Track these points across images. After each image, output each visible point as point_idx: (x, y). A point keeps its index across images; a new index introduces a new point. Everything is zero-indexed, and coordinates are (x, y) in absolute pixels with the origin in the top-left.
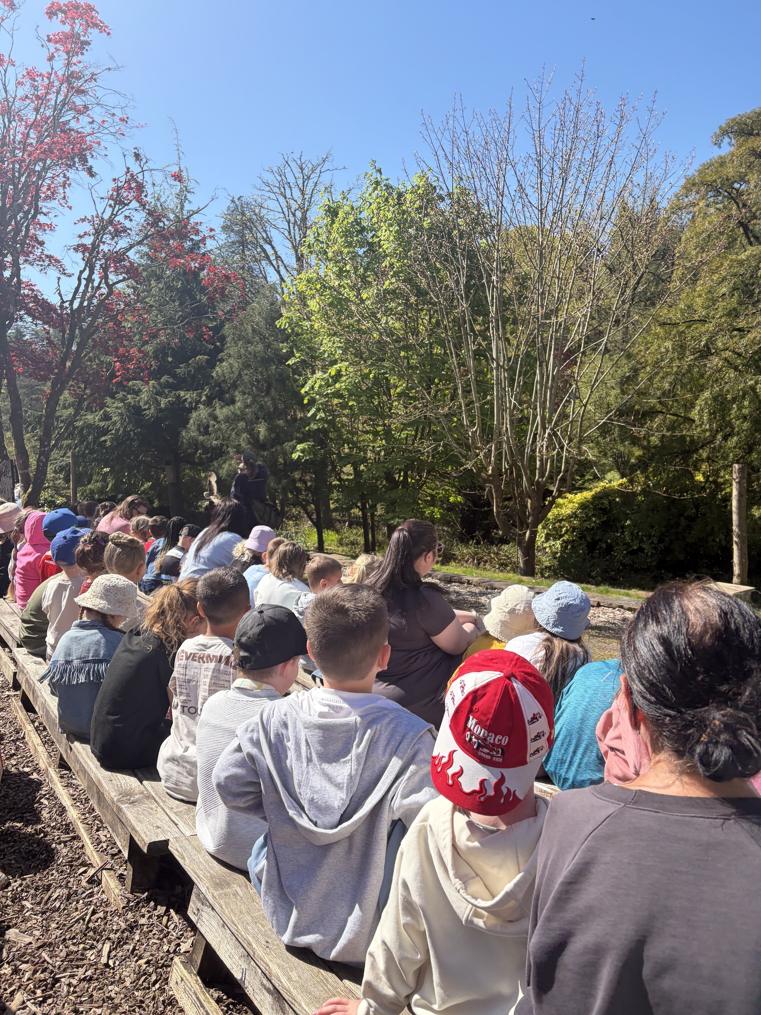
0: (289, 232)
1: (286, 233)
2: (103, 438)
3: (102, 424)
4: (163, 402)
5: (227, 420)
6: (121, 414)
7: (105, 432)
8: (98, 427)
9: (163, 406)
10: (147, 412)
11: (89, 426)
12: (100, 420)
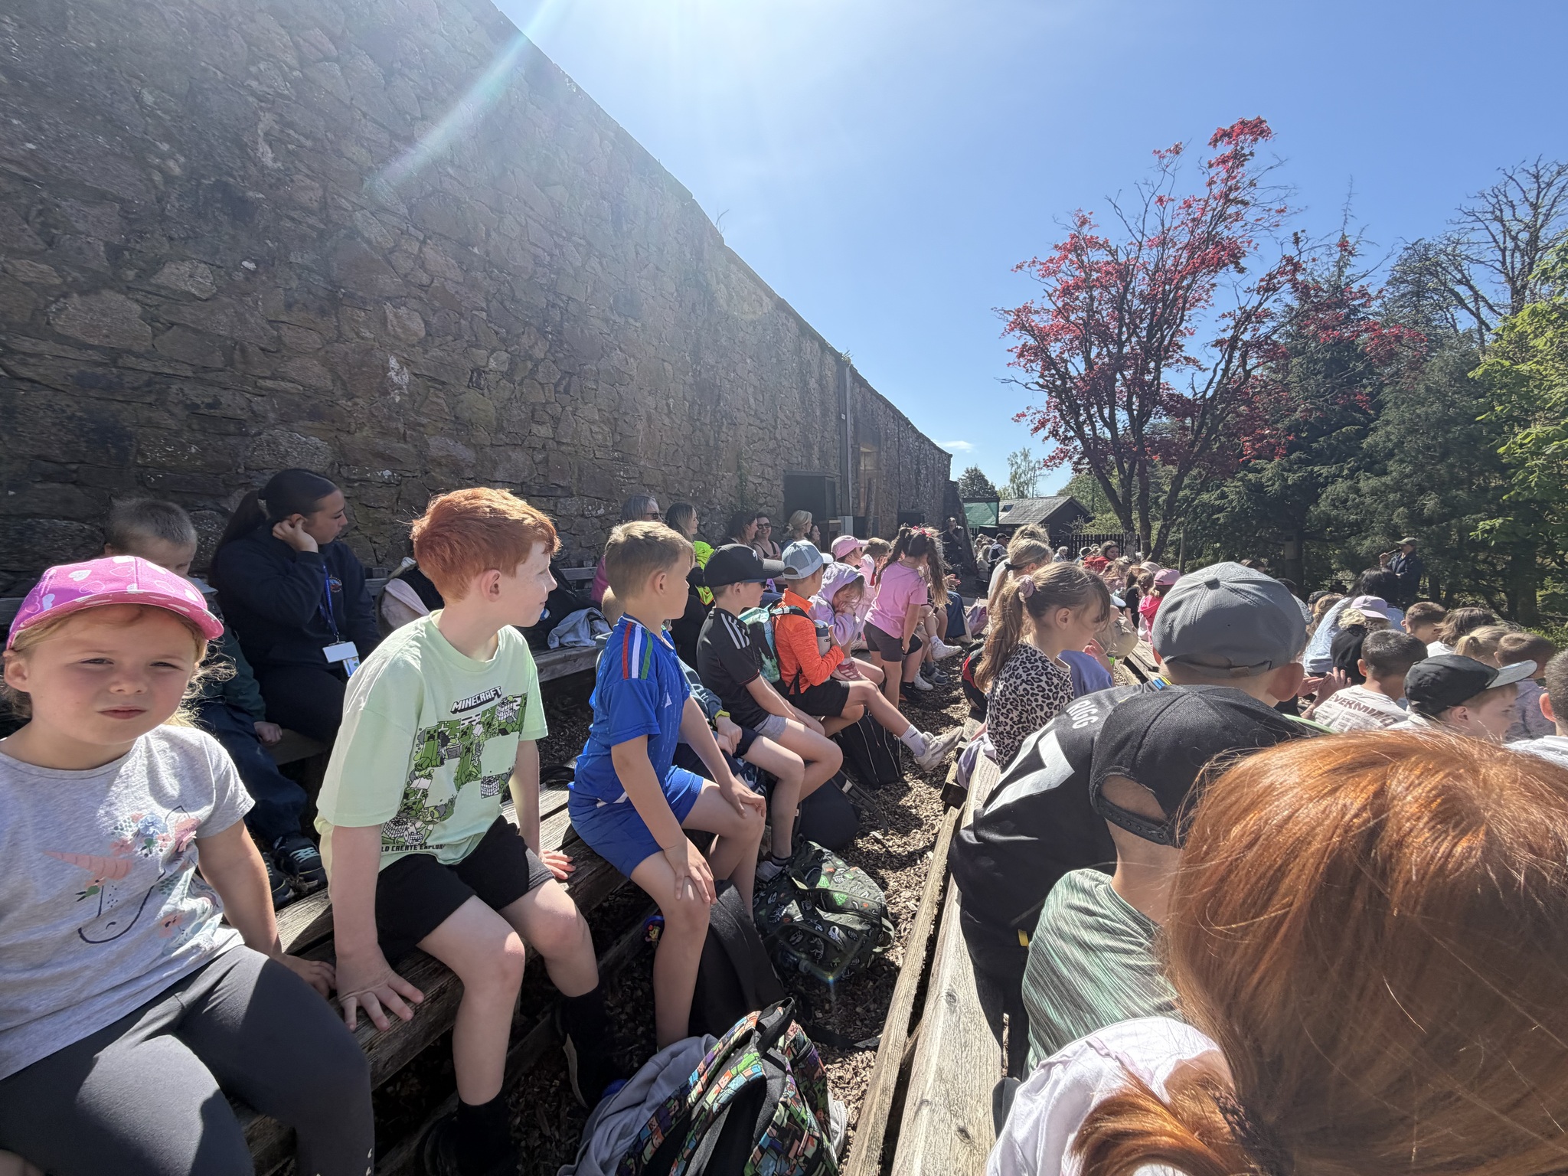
0: (1504, 263)
1: (1498, 265)
2: (1215, 516)
3: (1217, 502)
4: (1291, 478)
5: (1374, 492)
6: (1238, 493)
7: (1221, 509)
8: (1213, 506)
9: (1290, 482)
10: (1270, 488)
11: (1203, 505)
12: (1216, 499)
